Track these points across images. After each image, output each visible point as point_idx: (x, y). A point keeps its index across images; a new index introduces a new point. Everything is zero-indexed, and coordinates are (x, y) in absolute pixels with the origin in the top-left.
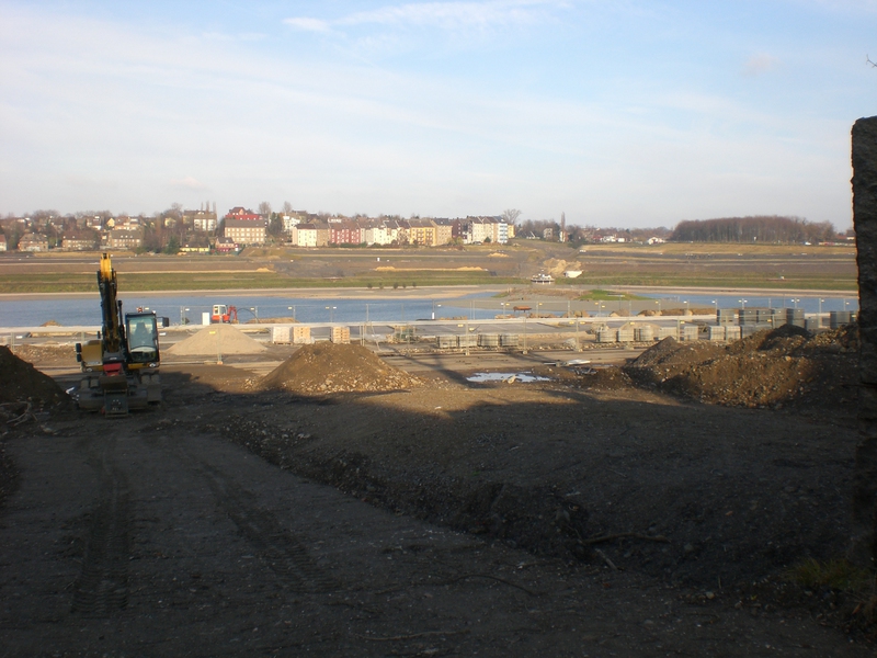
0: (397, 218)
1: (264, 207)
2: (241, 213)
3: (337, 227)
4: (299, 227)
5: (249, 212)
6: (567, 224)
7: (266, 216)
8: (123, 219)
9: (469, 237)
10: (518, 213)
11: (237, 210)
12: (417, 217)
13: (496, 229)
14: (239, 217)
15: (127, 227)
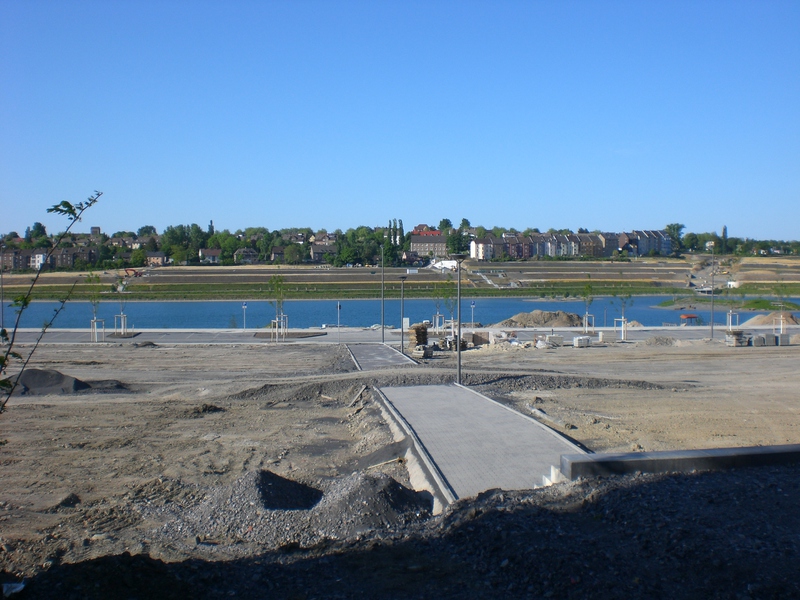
0: (567, 231)
1: (446, 224)
2: (425, 229)
3: (511, 242)
4: (477, 243)
5: (432, 229)
6: (729, 236)
8: (323, 233)
10: (682, 226)
11: (421, 227)
12: (585, 231)
13: (660, 243)
14: (422, 234)
15: (325, 242)
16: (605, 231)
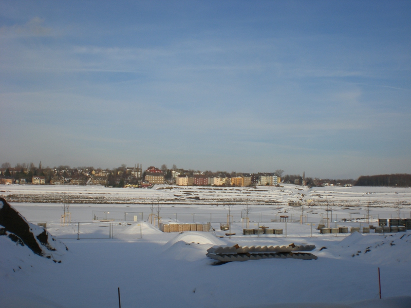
0: (225, 173)
1: (164, 167)
2: (153, 169)
3: (198, 177)
4: (180, 176)
5: (157, 169)
6: (306, 177)
7: (164, 171)
8: (99, 171)
9: (259, 182)
10: (282, 171)
11: (151, 168)
12: (235, 173)
13: (272, 179)
15: (101, 174)
16: (245, 173)
